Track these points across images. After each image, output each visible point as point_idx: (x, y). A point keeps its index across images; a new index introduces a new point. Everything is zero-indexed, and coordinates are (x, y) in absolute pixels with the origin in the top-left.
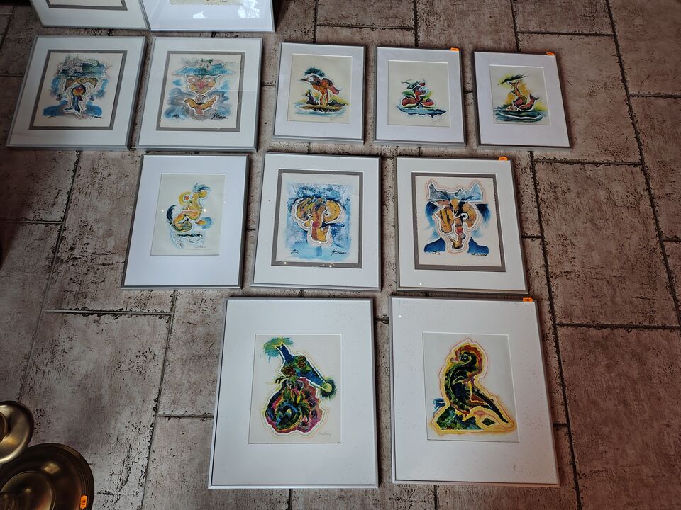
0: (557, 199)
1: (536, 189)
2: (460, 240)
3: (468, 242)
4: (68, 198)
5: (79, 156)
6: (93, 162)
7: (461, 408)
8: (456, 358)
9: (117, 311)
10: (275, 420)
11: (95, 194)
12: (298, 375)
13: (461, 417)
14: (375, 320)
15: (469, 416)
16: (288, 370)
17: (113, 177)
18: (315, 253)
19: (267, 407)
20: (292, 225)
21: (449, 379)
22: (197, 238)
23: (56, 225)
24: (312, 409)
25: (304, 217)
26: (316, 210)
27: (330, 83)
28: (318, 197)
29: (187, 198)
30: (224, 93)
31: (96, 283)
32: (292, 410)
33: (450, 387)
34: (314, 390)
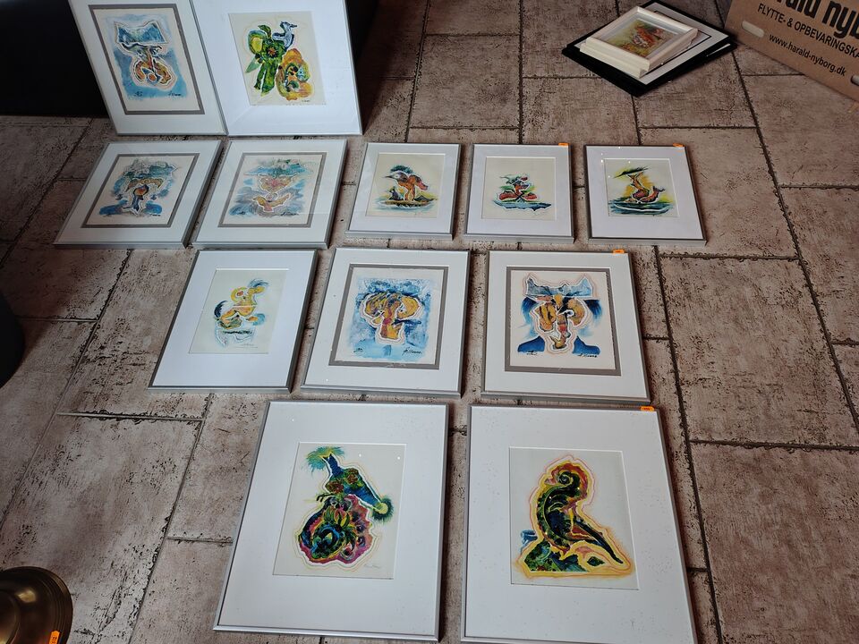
0: (689, 297)
1: (661, 285)
2: (564, 339)
3: (573, 342)
4: (109, 296)
5: (129, 255)
6: (143, 261)
7: (559, 542)
8: (552, 480)
9: (140, 415)
10: (310, 546)
11: (140, 292)
12: (346, 491)
13: (558, 555)
14: (451, 430)
15: (568, 554)
16: (334, 486)
17: (162, 275)
18: (382, 352)
19: (302, 530)
20: (358, 321)
21: (543, 506)
22: (246, 335)
23: (90, 323)
24: (360, 535)
25: (374, 313)
26: (389, 306)
27: (418, 180)
28: (392, 292)
29: (240, 294)
30: (298, 191)
31: (122, 384)
32: (333, 535)
33: (543, 515)
34: (365, 510)
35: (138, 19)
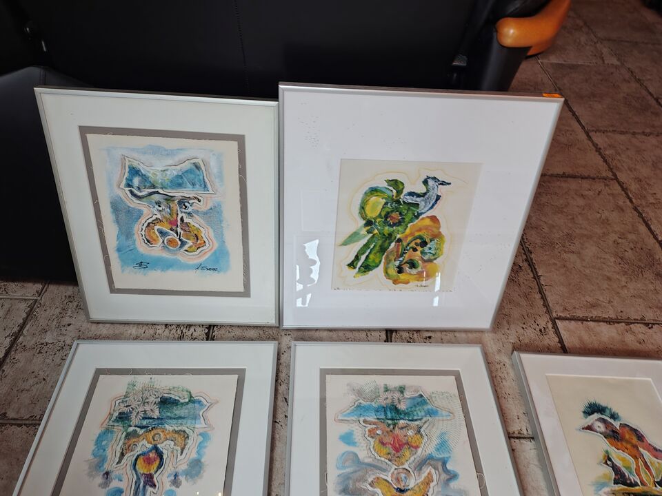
35: (170, 153)
